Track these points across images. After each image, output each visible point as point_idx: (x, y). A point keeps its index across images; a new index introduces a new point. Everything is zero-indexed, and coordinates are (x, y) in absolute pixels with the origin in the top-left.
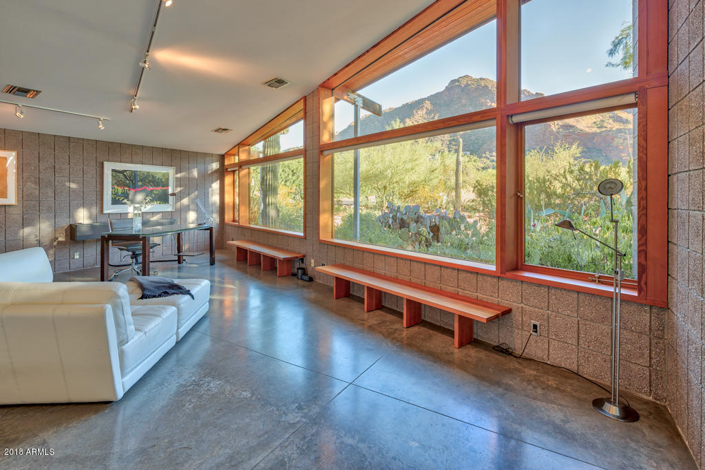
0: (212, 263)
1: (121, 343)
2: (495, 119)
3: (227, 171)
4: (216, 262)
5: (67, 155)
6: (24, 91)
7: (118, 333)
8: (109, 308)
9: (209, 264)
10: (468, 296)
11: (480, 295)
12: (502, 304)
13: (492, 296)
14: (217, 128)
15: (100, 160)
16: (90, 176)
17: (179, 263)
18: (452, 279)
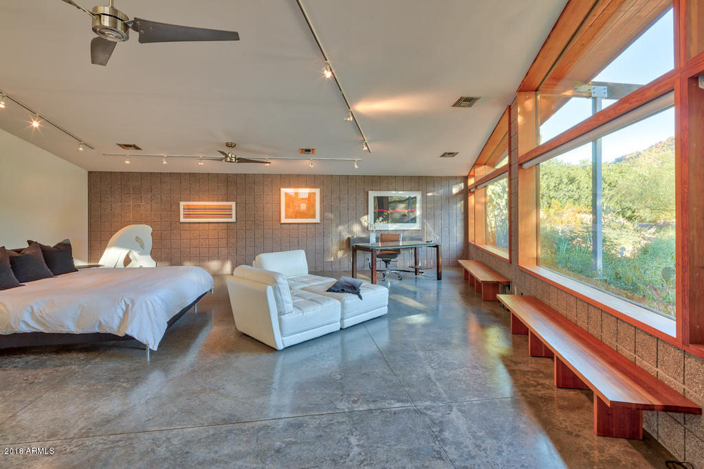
0: (439, 278)
1: (280, 313)
2: (673, 90)
3: (470, 192)
4: (442, 278)
5: (346, 188)
6: (308, 151)
7: (278, 307)
8: (270, 289)
9: (436, 278)
10: (646, 369)
11: (660, 372)
12: (688, 396)
13: (676, 379)
14: (443, 153)
15: (366, 190)
16: (360, 202)
17: (416, 274)
18: (628, 339)
